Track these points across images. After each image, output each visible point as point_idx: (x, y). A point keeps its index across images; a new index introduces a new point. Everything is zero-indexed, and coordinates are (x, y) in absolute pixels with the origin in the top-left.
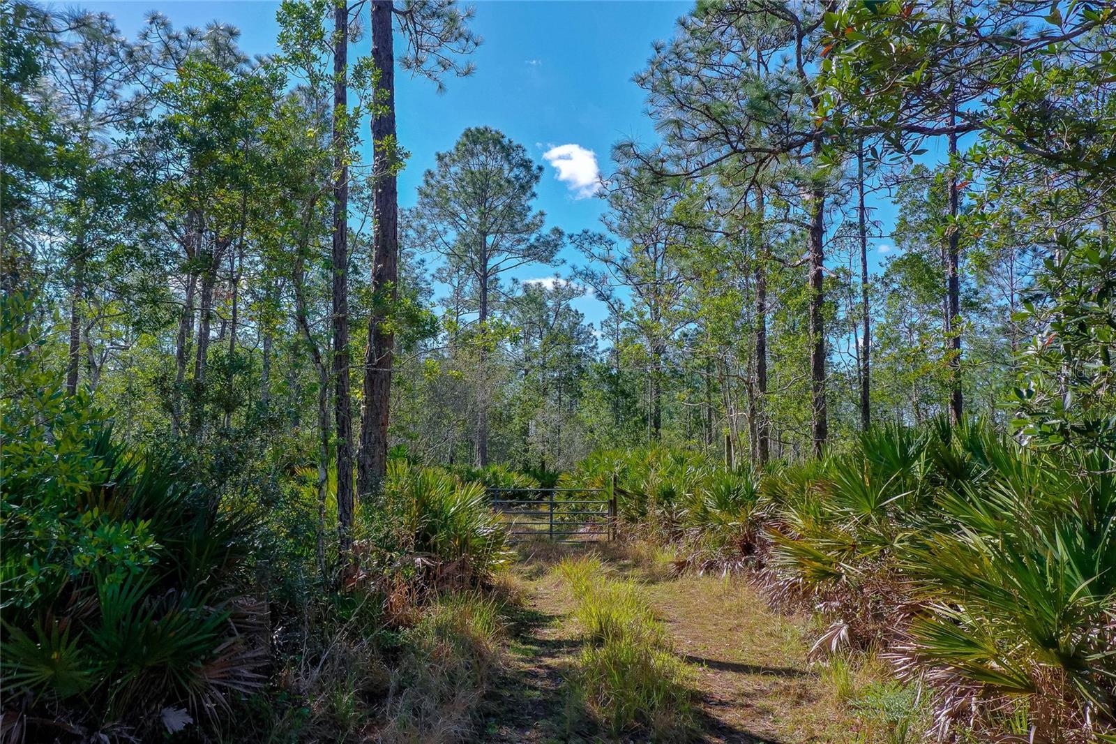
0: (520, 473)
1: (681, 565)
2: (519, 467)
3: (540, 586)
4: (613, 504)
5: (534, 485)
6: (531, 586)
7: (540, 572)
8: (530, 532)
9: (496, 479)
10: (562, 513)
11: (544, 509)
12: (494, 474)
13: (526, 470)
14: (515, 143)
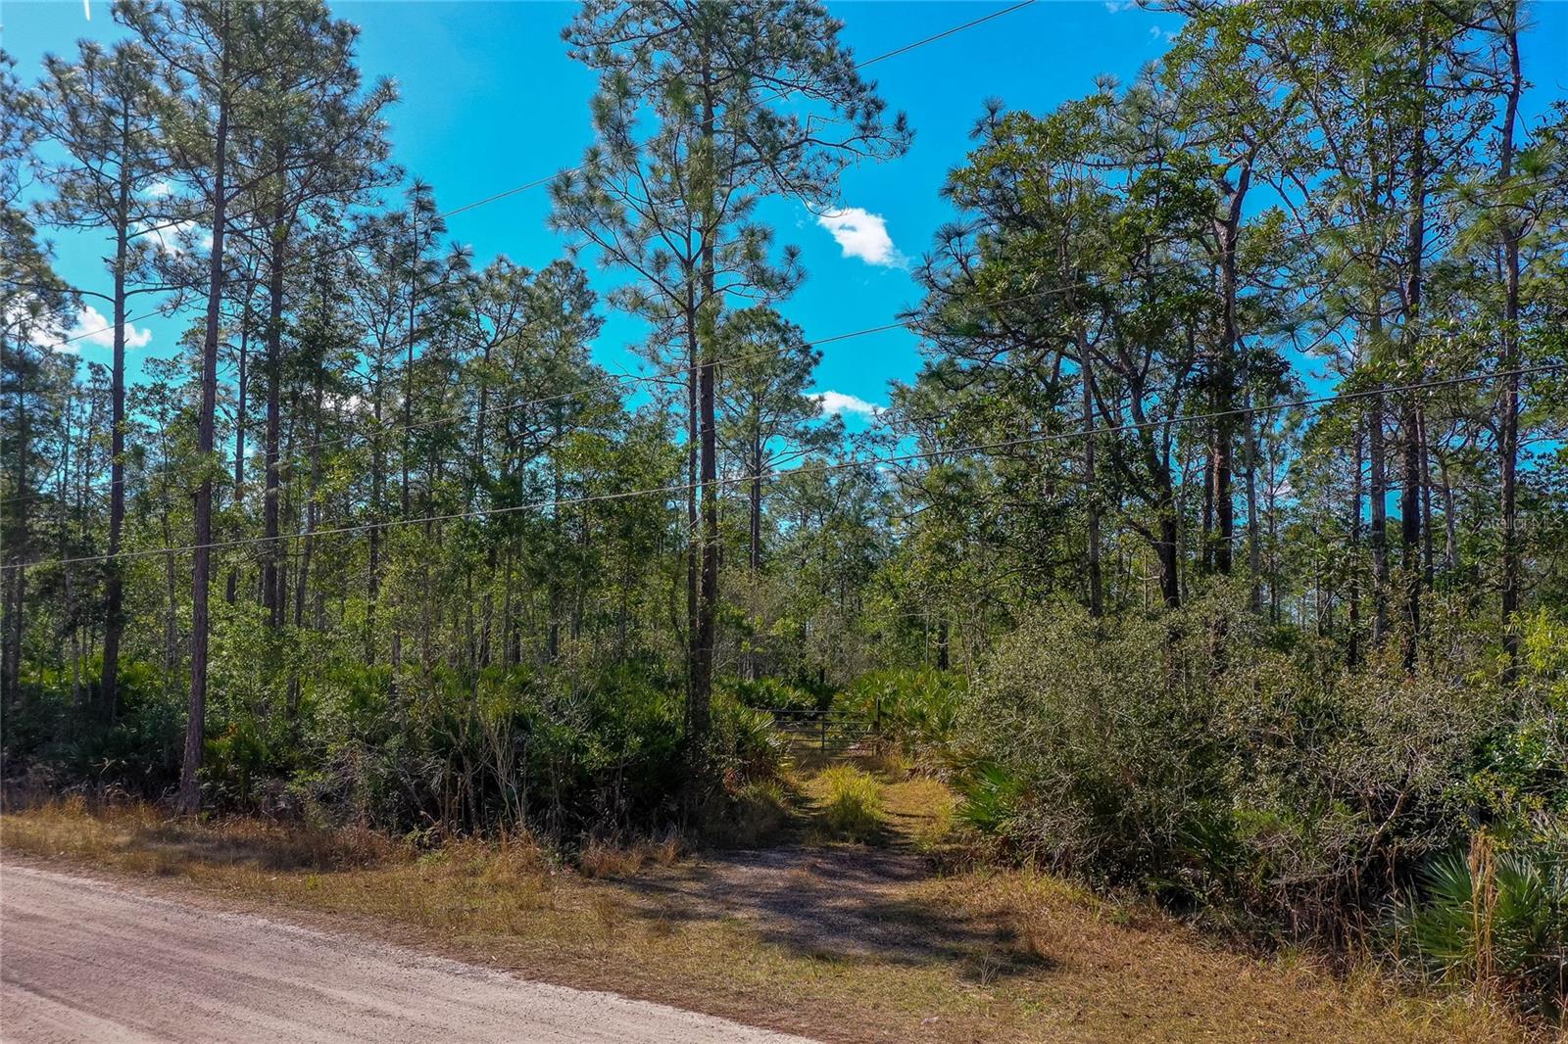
0: (796, 687)
1: (913, 772)
2: (794, 676)
3: (811, 784)
4: (876, 725)
5: (809, 701)
6: (805, 785)
7: (812, 777)
8: (804, 748)
9: (770, 694)
10: (836, 731)
11: (819, 727)
12: (768, 688)
13: (803, 682)
14: (791, 325)
